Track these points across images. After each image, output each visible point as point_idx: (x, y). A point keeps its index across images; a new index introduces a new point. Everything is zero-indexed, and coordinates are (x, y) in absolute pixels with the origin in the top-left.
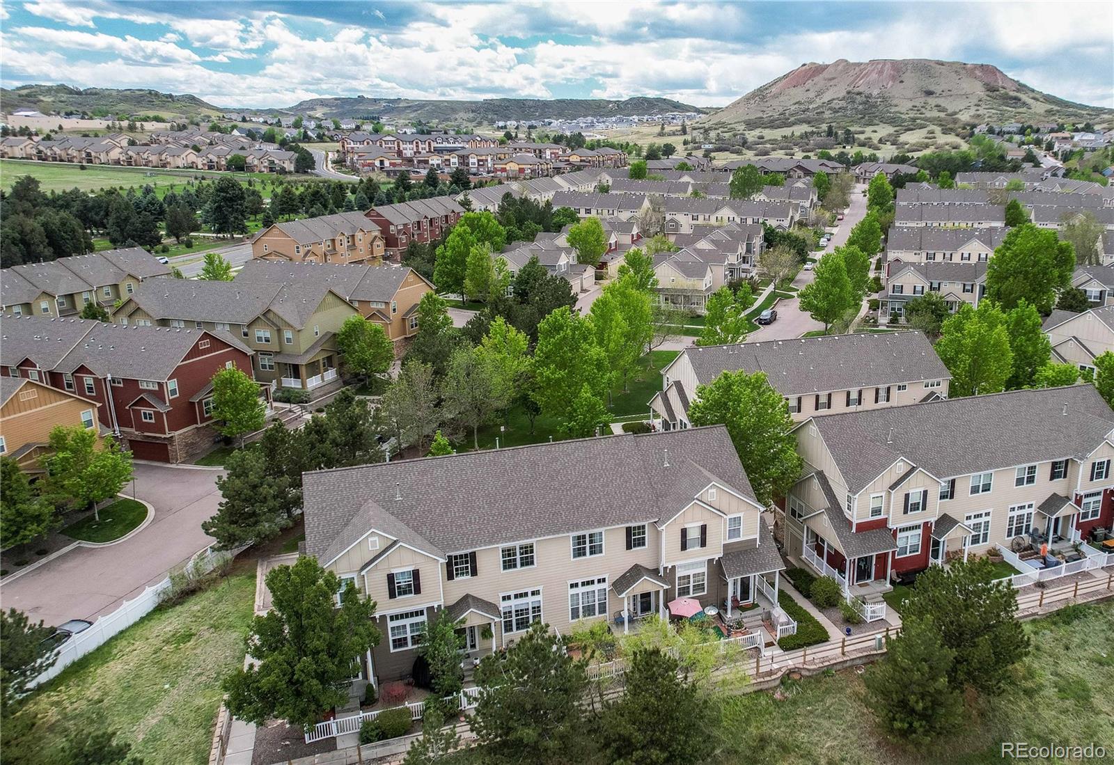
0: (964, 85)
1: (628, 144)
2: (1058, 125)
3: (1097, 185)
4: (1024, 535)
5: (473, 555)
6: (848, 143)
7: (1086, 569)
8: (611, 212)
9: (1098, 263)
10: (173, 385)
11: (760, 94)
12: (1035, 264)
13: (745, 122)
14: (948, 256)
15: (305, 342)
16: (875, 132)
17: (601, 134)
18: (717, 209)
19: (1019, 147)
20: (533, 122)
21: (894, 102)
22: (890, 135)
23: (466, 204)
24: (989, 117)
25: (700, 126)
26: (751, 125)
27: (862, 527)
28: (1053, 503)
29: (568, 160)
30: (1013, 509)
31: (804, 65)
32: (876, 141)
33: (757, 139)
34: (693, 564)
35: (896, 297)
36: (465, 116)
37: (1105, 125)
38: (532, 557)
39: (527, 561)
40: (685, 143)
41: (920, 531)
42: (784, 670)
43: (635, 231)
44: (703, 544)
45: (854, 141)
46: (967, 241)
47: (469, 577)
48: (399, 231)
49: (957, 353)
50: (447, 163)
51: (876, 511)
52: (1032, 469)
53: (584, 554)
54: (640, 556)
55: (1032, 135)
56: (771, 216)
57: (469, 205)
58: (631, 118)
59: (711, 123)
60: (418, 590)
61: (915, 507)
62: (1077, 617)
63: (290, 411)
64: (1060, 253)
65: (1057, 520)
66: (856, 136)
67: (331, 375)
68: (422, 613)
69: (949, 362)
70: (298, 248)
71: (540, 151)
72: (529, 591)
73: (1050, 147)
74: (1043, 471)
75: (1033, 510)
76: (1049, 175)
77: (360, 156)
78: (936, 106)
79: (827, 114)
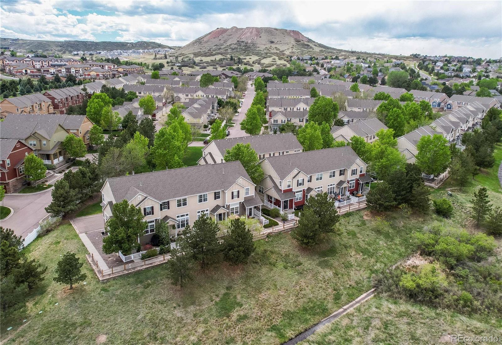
0: (286, 39)
1: (141, 63)
2: (325, 56)
3: (343, 81)
4: (332, 194)
5: (168, 202)
6: (240, 63)
7: (352, 203)
8: (150, 93)
9: (346, 110)
10: (8, 161)
11: (199, 41)
12: (326, 110)
13: (193, 53)
14: (292, 109)
15: (52, 145)
16: (251, 58)
17: (126, 58)
18: (196, 92)
19: (310, 65)
20: (92, 52)
21: (258, 46)
22: (257, 60)
23: (85, 90)
24: (297, 53)
25: (173, 55)
26: (196, 55)
27: (285, 191)
28: (341, 183)
29: (118, 71)
30: (329, 186)
31: (218, 28)
32: (251, 63)
33: (199, 61)
34: (235, 204)
35: (275, 124)
36: (57, 49)
37: (343, 57)
38: (186, 203)
39: (185, 204)
40: (168, 63)
41: (302, 193)
42: (267, 233)
43: (164, 101)
44: (238, 197)
45: (242, 62)
46: (299, 103)
47: (167, 210)
48: (59, 102)
49: (304, 140)
50: (60, 71)
51: (289, 186)
52: (334, 172)
53: (202, 202)
54: (219, 202)
55: (315, 61)
56: (219, 94)
57: (86, 91)
58: (139, 51)
59: (177, 54)
60: (153, 214)
61: (300, 184)
62: (351, 215)
63: (49, 173)
64: (334, 106)
65: (342, 188)
66: (243, 60)
67: (61, 158)
68: (153, 221)
69: (302, 143)
70: (17, 109)
71: (103, 66)
72: (185, 214)
73: (322, 66)
74: (337, 173)
75: (335, 186)
76: (323, 77)
77: (14, 68)
78: (275, 48)
79: (229, 51)
